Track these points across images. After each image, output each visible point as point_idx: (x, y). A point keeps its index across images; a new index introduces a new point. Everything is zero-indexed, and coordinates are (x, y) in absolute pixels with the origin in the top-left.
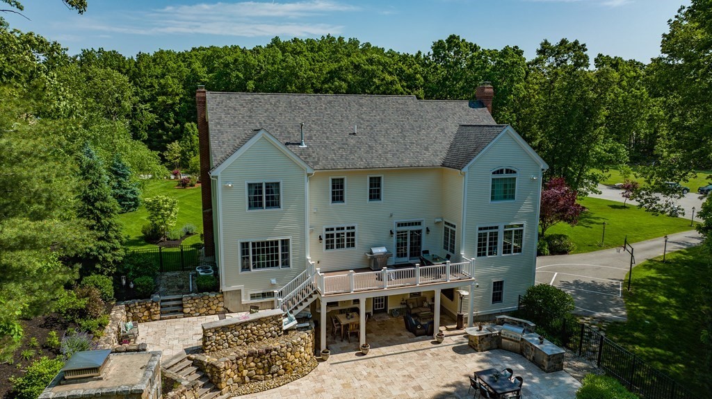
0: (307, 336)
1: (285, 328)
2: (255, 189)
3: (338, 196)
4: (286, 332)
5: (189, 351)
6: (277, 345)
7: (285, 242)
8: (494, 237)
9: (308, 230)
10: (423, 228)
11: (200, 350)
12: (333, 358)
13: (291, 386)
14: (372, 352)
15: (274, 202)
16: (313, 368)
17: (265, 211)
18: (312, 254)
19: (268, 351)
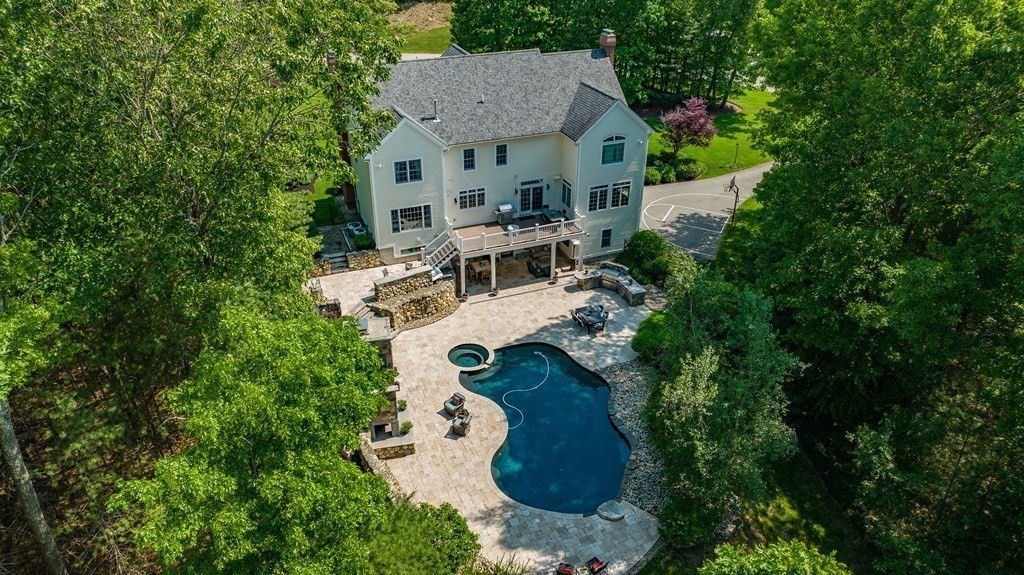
0: (451, 285)
1: (434, 279)
2: (400, 167)
3: (469, 164)
4: (435, 282)
5: (367, 300)
6: (429, 293)
7: (427, 208)
8: (604, 194)
9: (445, 194)
10: (543, 184)
11: (375, 299)
12: (471, 299)
13: (443, 322)
14: (501, 293)
15: (416, 176)
16: (457, 308)
17: (410, 184)
18: (449, 215)
19: (424, 298)
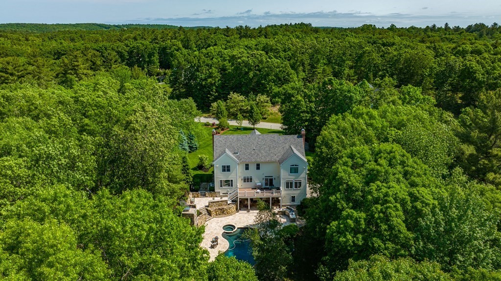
0: (234, 206)
1: (228, 203)
2: (224, 167)
3: (247, 168)
5: (206, 206)
6: (225, 207)
7: (232, 181)
8: (291, 184)
9: (238, 177)
10: (273, 178)
11: (208, 206)
12: (240, 212)
13: (228, 217)
14: (251, 211)
15: (229, 170)
16: (234, 214)
17: (226, 173)
18: (239, 184)
19: (223, 209)
